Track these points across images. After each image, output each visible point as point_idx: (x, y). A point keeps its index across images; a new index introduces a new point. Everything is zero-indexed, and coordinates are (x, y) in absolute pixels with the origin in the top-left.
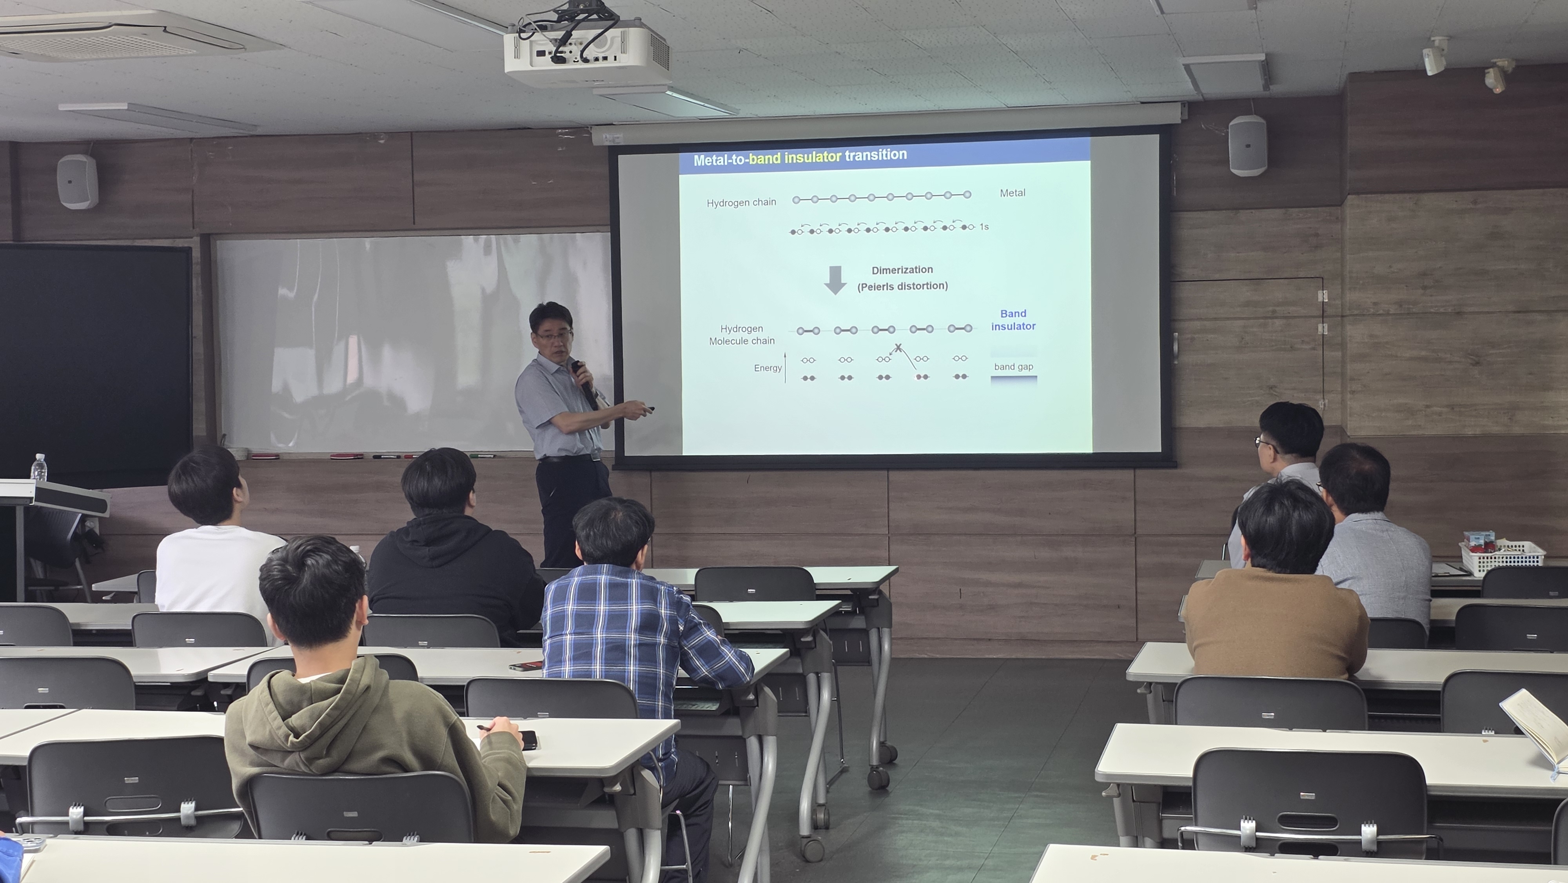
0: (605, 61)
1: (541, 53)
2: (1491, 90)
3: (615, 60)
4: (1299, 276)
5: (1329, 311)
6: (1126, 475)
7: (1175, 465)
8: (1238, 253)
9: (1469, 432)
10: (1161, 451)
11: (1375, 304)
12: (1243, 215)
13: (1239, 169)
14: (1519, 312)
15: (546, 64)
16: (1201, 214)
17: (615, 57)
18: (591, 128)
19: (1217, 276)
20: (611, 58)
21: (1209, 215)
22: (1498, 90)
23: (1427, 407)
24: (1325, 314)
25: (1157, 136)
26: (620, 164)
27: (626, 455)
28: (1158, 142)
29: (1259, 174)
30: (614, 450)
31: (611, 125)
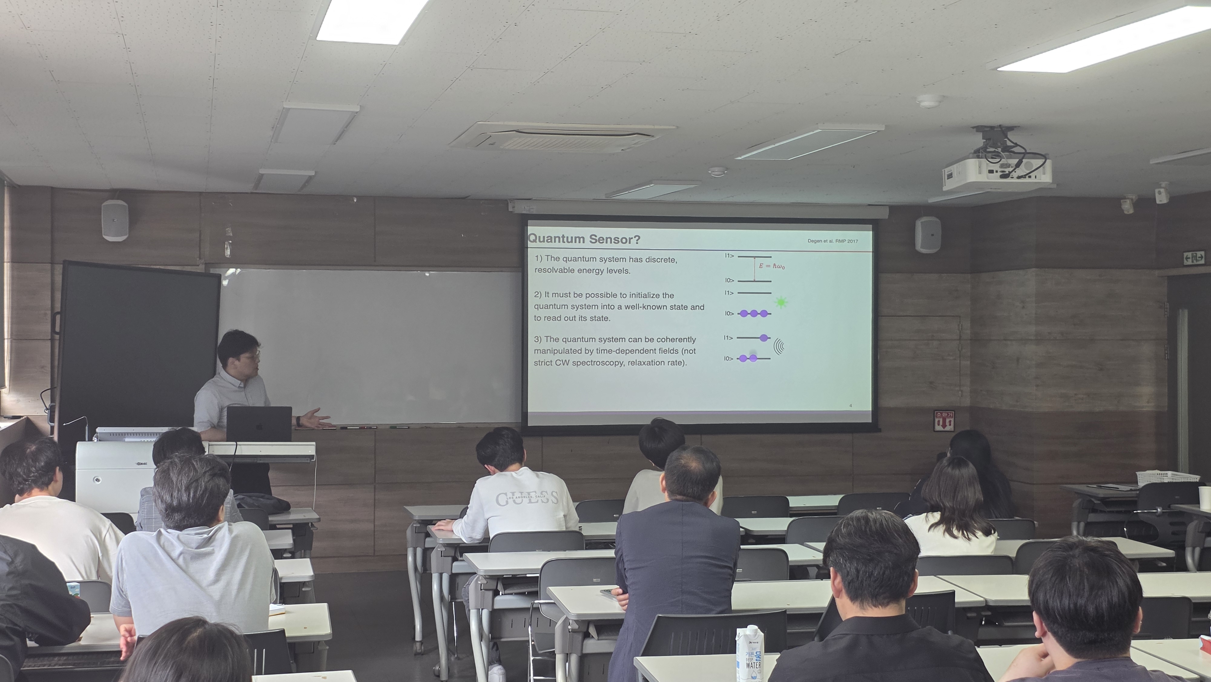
0: (1030, 179)
1: (991, 172)
2: (1123, 211)
3: (1036, 178)
4: (947, 315)
5: (964, 337)
6: (847, 438)
7: (880, 430)
8: (913, 300)
9: (1097, 410)
10: (871, 421)
11: (1050, 333)
13: (924, 249)
14: (1122, 340)
15: (995, 178)
16: (893, 275)
17: (1036, 176)
18: (510, 200)
19: (901, 314)
20: (1033, 177)
21: (897, 276)
22: (1131, 211)
23: (1076, 394)
24: (962, 338)
25: (871, 226)
26: (528, 227)
27: (529, 425)
28: (871, 230)
29: (935, 252)
30: (520, 421)
31: (530, 199)
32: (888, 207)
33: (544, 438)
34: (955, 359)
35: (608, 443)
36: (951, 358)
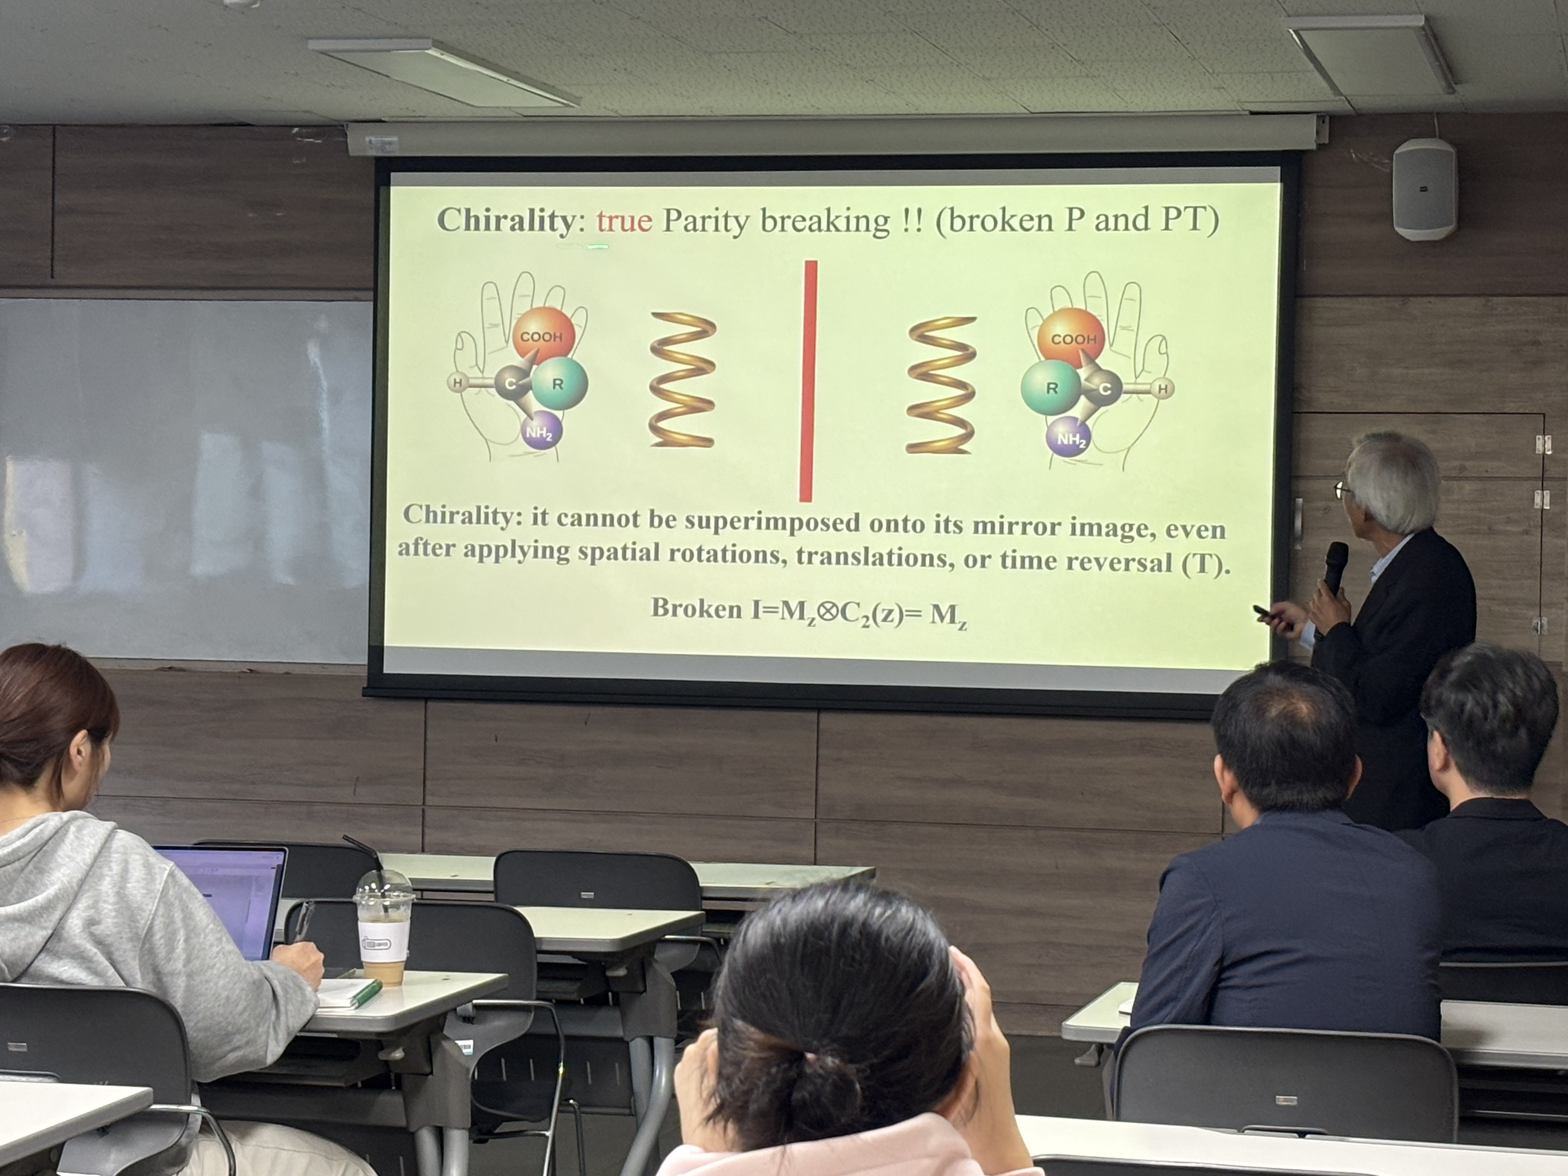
4: (1506, 411)
5: (1553, 470)
8: (1407, 368)
12: (1416, 306)
13: (1408, 228)
16: (1346, 303)
18: (347, 125)
19: (1371, 406)
21: (1362, 306)
24: (1546, 475)
25: (1278, 169)
26: (392, 189)
27: (385, 671)
28: (1279, 180)
29: (1442, 236)
30: (366, 662)
31: (380, 121)
32: (1315, 115)
33: (431, 704)
34: (1526, 532)
35: (586, 723)
36: (1516, 529)
